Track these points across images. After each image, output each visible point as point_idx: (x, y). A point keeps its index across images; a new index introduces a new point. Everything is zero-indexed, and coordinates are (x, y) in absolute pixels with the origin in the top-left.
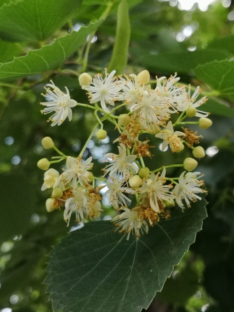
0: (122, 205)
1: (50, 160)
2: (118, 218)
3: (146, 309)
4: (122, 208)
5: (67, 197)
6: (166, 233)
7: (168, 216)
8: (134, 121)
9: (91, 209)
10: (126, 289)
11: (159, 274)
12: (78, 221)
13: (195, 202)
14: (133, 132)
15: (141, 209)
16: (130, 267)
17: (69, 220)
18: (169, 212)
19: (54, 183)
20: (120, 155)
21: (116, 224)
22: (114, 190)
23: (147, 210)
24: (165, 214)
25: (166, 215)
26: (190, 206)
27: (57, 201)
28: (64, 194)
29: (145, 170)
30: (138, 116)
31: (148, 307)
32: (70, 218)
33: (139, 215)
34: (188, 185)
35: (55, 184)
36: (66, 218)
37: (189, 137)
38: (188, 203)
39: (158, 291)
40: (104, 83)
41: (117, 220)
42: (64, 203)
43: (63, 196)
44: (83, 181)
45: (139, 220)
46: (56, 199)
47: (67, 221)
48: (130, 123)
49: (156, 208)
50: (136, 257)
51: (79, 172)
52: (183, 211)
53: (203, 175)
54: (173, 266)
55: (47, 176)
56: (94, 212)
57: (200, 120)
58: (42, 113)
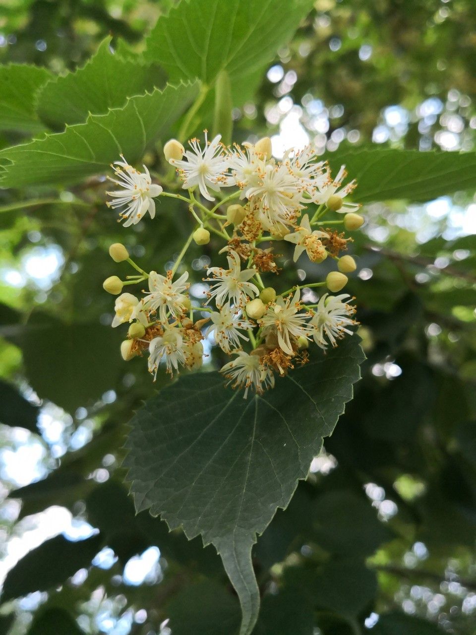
0: (235, 346)
1: (123, 279)
2: (231, 366)
3: (285, 509)
4: (234, 352)
5: (152, 336)
6: (301, 387)
7: (305, 360)
8: (251, 216)
9: (188, 353)
10: (247, 475)
11: (299, 451)
12: (170, 372)
13: (341, 338)
14: (250, 232)
15: (265, 351)
16: (251, 438)
17: (156, 371)
18: (307, 355)
19: (130, 314)
20: (230, 270)
21: (228, 376)
22: (223, 323)
23: (274, 352)
24: (301, 358)
25: (303, 359)
26: (336, 345)
27: (137, 343)
28: (147, 332)
29: (270, 292)
30: (257, 207)
31: (287, 506)
32: (157, 367)
33: (262, 360)
34: (331, 314)
35: (131, 316)
36: (151, 368)
37: (333, 241)
38: (333, 340)
39: (302, 479)
40: (203, 156)
41: (229, 370)
42: (148, 345)
43: (145, 335)
44: (176, 310)
45: (262, 367)
46: (134, 341)
47: (152, 374)
48: (246, 219)
49: (288, 349)
50: (256, 425)
51: (168, 295)
52: (325, 353)
53: (354, 298)
54: (322, 438)
55: (119, 305)
56: (194, 358)
57: (347, 216)
58: (109, 207)
